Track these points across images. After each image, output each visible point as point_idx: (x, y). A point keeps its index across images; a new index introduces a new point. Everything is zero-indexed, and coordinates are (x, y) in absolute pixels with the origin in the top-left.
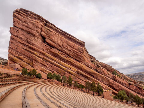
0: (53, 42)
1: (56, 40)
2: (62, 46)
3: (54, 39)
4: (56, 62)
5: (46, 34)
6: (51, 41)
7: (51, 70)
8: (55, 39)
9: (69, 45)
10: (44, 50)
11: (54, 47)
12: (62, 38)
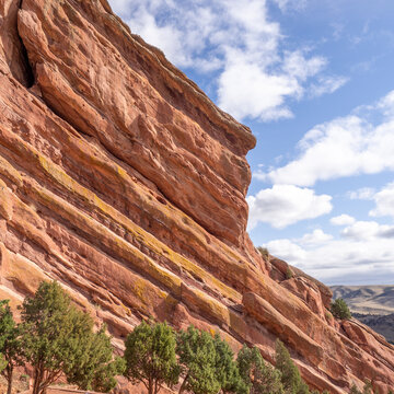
0: (85, 93)
1: (105, 86)
2: (136, 132)
3: (92, 74)
4: (112, 228)
5: (46, 27)
6: (74, 83)
7: (80, 279)
8: (97, 78)
9: (175, 132)
10: (33, 131)
11: (86, 130)
12: (137, 81)
